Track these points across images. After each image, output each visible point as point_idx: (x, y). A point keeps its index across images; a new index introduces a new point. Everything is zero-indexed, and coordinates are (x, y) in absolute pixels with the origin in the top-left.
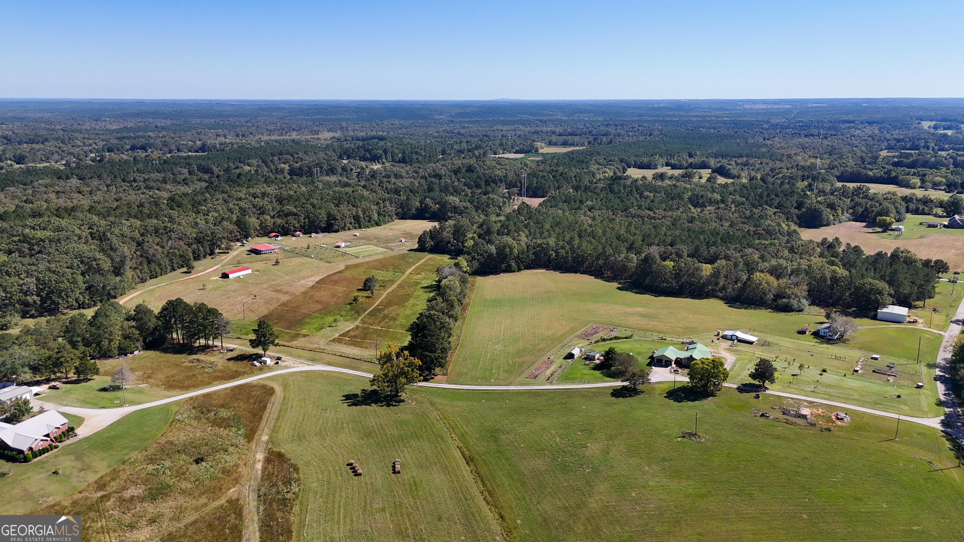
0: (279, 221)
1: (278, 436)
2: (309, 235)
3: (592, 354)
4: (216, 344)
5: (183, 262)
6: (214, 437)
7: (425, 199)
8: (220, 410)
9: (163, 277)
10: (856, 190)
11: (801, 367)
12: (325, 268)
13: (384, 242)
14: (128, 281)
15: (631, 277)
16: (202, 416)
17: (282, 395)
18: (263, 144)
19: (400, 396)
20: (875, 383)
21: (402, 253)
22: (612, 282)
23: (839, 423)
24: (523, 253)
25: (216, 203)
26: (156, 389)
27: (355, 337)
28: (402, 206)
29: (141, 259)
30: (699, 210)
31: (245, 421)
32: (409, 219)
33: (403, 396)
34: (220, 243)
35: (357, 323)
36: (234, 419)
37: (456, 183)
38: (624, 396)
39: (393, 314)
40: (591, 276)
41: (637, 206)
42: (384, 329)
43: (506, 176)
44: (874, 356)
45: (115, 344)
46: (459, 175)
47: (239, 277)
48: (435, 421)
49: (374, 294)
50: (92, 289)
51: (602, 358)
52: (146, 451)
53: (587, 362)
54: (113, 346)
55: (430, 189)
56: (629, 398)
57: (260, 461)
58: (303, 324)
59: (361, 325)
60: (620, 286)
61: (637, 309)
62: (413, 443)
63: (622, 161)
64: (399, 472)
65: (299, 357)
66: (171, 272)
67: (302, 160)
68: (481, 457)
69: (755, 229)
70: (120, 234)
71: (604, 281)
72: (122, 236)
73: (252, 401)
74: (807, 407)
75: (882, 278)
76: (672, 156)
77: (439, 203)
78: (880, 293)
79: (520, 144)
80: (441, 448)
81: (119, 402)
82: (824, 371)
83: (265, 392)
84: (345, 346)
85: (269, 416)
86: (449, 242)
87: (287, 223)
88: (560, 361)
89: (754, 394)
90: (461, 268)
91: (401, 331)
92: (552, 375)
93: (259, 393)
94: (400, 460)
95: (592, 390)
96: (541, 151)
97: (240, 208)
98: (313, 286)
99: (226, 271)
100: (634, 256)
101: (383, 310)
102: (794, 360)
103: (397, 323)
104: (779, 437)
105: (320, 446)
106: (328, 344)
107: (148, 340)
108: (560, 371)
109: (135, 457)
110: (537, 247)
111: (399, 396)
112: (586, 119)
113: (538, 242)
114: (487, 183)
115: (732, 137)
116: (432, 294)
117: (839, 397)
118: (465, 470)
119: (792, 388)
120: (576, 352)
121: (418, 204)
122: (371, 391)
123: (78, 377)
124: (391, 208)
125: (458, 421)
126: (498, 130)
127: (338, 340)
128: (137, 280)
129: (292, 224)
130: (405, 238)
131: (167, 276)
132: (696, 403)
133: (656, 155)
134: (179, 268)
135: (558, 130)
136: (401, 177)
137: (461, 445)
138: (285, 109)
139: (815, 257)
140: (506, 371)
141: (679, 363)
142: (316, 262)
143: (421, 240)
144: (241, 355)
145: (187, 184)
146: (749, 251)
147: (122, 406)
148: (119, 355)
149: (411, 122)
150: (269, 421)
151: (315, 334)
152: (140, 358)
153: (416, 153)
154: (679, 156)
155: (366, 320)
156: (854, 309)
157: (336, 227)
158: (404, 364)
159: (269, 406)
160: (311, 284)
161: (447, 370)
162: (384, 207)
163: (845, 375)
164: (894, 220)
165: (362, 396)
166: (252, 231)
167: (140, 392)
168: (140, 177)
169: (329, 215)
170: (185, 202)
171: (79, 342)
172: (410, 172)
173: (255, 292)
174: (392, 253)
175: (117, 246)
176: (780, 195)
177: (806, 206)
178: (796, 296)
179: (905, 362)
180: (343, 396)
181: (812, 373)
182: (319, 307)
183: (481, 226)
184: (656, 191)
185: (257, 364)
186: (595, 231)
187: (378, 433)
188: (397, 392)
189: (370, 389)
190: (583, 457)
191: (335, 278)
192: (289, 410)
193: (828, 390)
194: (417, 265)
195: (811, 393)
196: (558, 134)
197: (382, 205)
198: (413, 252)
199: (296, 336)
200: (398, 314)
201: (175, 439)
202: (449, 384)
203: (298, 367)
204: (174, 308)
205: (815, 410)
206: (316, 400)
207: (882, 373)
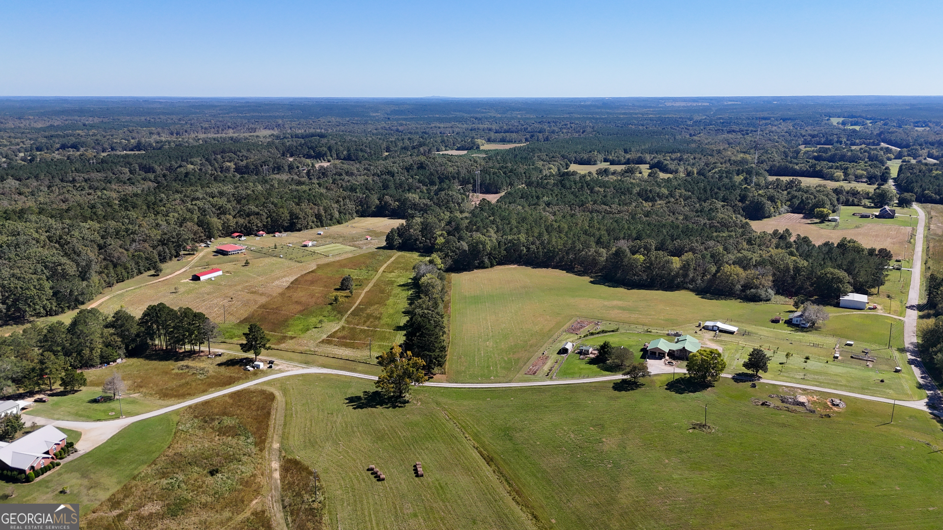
0: (241, 221)
1: (290, 443)
2: (273, 235)
3: (584, 348)
4: (202, 349)
5: (150, 264)
6: (223, 446)
7: (383, 197)
8: (223, 418)
9: (130, 280)
10: (789, 184)
11: (787, 355)
12: (297, 267)
13: (351, 240)
14: (95, 286)
15: (601, 270)
16: (206, 424)
17: (284, 400)
18: (201, 142)
19: (404, 397)
20: (856, 369)
21: (371, 251)
22: (584, 276)
23: (835, 409)
24: (495, 248)
25: (173, 203)
26: (150, 398)
27: (344, 337)
28: (361, 203)
29: (104, 263)
30: (650, 204)
31: (251, 429)
32: (368, 216)
33: (407, 396)
34: (185, 245)
35: (342, 323)
36: (240, 427)
37: (411, 180)
38: (626, 390)
39: (376, 314)
40: (563, 270)
41: (592, 201)
42: (371, 329)
43: (458, 173)
44: (848, 342)
45: (97, 353)
46: (412, 173)
47: (210, 279)
48: (444, 421)
49: (353, 293)
50: (58, 296)
51: (596, 352)
52: (156, 465)
53: (582, 357)
54: (95, 355)
55: (385, 187)
56: (631, 392)
57: (276, 470)
58: (288, 326)
59: (347, 326)
60: (592, 280)
61: (615, 303)
62: (428, 445)
63: (563, 157)
64: (422, 476)
65: (291, 360)
66: (137, 275)
67: (247, 158)
68: (500, 456)
69: (710, 222)
70: (81, 237)
71: (576, 275)
72: (83, 238)
73: (254, 407)
74: (802, 394)
75: (840, 267)
76: (609, 151)
77: (398, 200)
78: (841, 281)
79: (462, 141)
80: (458, 450)
81: (114, 413)
82: (807, 358)
83: (266, 398)
84: (336, 347)
85: (275, 423)
86: (417, 240)
87: (249, 223)
88: (554, 356)
89: (750, 383)
90: (435, 265)
91: (388, 330)
92: (550, 370)
93: (259, 398)
94: (420, 463)
95: (594, 385)
96: (482, 148)
97: (199, 208)
98: (289, 287)
99: (196, 273)
100: (603, 250)
101: (365, 309)
102: (778, 348)
103: (382, 322)
104: (784, 425)
105: (335, 452)
106: (317, 345)
107: (130, 347)
108: (557, 366)
109: (145, 471)
110: (509, 243)
111: (402, 397)
112: (519, 116)
113: (509, 238)
114: (441, 181)
115: (661, 133)
116: (410, 292)
117: (828, 383)
118: (487, 470)
119: (784, 376)
120: (569, 346)
121: (377, 202)
122: (373, 392)
123: (65, 388)
124: (351, 206)
125: (468, 421)
126: (436, 127)
127: (327, 342)
128: (104, 284)
129: (255, 224)
130: (370, 236)
131: (134, 279)
132: (697, 394)
133: (594, 151)
134: (146, 271)
135: (494, 127)
136: (352, 174)
137: (476, 445)
138: (216, 106)
139: (773, 248)
140: (504, 368)
141: (672, 355)
142: (287, 262)
143: (389, 238)
144: (231, 360)
145: (133, 184)
146: (711, 243)
147: (118, 418)
148: (101, 364)
149: (347, 119)
150: (277, 428)
151: (302, 336)
152: (124, 366)
153: (362, 150)
154: (616, 152)
155: (350, 319)
156: (816, 297)
157: (299, 226)
158: (408, 364)
159: (273, 412)
160: (286, 285)
161: (445, 369)
162: (344, 205)
163: (827, 362)
164: (830, 212)
165: (365, 399)
166: (216, 232)
167: (134, 402)
168: (80, 177)
169: (292, 214)
170: (139, 202)
171: (59, 352)
172: (361, 169)
173: (231, 294)
174: (359, 252)
175: (80, 249)
176: (722, 189)
177: (749, 199)
178: (763, 286)
179: (878, 348)
180: (346, 399)
181: (797, 361)
182: (299, 308)
183: (449, 223)
184: (605, 187)
185: (251, 369)
186: (562, 226)
187: (390, 436)
188: (401, 393)
189: (372, 391)
190: (602, 452)
191: (309, 278)
192: (294, 416)
193: (816, 377)
194: (388, 262)
195: (802, 381)
196: (495, 131)
197: (342, 203)
198: (382, 250)
199: (283, 339)
200: (381, 314)
201: (182, 450)
202: (450, 383)
203: (292, 370)
204: (157, 313)
205: (811, 397)
206: (319, 404)
207: (860, 359)
